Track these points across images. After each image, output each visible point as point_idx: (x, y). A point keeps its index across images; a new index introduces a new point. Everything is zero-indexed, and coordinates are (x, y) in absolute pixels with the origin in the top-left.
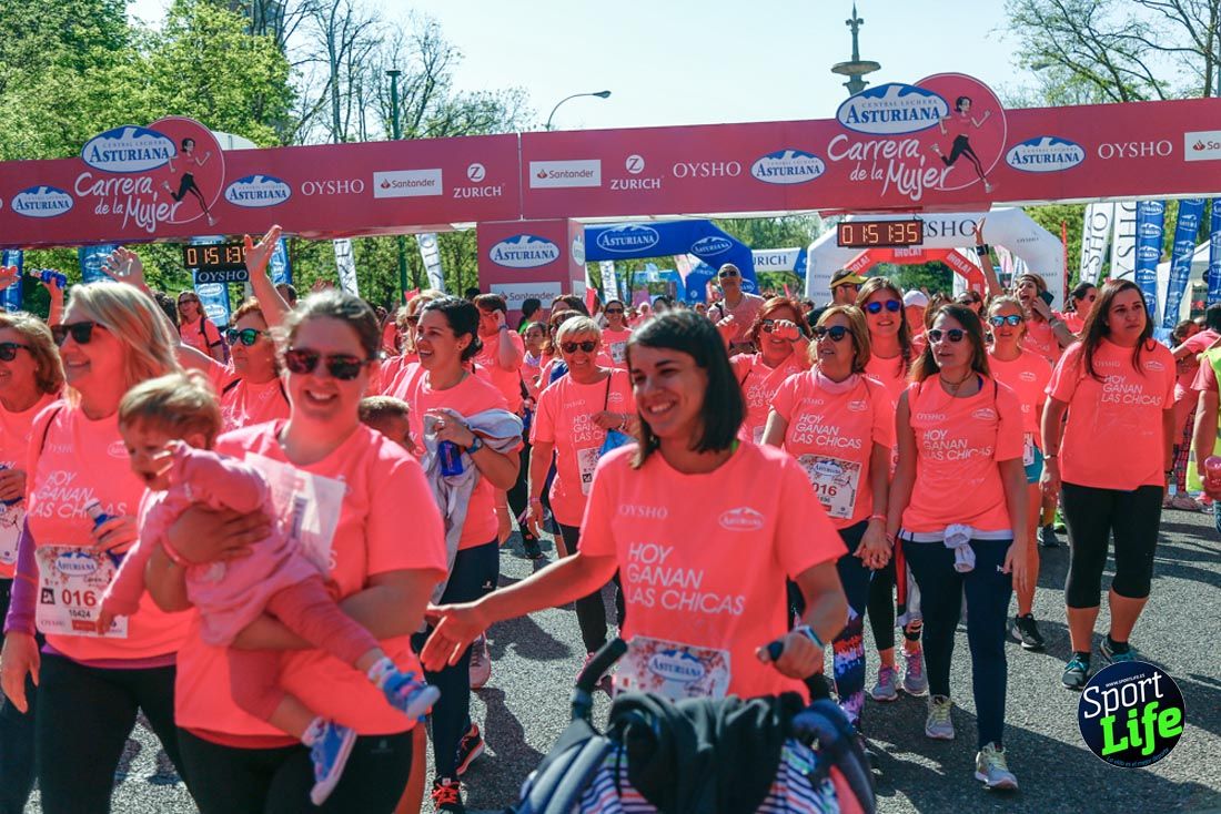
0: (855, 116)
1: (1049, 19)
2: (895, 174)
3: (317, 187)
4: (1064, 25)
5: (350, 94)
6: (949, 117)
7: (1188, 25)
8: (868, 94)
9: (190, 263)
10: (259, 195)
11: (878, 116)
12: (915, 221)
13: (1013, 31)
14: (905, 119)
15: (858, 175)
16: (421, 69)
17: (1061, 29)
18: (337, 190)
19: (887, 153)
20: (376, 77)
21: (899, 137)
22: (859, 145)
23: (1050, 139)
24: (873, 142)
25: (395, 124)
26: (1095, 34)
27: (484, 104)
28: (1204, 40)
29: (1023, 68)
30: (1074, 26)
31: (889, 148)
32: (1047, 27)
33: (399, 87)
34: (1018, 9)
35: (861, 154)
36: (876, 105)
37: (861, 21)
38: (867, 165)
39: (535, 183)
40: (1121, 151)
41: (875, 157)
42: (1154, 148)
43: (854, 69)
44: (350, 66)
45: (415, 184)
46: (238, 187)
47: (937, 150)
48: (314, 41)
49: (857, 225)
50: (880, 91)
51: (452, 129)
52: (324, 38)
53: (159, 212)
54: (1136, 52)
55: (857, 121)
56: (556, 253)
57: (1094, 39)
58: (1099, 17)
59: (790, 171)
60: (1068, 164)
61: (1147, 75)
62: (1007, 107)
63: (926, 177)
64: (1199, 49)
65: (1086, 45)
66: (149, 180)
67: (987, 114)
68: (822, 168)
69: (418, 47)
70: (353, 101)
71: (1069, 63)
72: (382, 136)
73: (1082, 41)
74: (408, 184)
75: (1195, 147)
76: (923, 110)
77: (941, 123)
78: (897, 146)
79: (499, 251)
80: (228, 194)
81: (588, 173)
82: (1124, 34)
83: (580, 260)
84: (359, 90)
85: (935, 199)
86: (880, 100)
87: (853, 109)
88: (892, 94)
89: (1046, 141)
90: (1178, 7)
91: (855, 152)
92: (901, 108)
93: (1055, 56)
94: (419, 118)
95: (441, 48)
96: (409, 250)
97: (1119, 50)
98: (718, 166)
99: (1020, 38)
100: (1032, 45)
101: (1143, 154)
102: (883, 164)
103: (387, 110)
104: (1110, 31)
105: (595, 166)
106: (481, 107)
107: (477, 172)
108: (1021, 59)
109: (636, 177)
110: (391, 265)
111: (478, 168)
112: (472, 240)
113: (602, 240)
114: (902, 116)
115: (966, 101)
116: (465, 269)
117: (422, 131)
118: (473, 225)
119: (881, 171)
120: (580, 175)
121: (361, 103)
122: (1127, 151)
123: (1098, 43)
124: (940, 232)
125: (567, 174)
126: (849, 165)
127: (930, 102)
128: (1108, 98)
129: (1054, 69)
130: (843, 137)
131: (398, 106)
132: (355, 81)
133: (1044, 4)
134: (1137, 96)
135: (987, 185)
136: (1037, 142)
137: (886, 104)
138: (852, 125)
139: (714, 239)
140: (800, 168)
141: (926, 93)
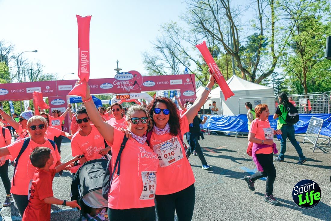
0: (118, 77)
1: (149, 62)
2: (125, 86)
3: (14, 91)
5: (22, 73)
7: (170, 64)
8: (120, 74)
10: (1, 93)
11: (122, 77)
12: (129, 95)
15: (119, 87)
16: (37, 69)
18: (18, 91)
20: (28, 70)
21: (125, 81)
22: (119, 82)
24: (121, 82)
25: (32, 78)
27: (50, 75)
28: (172, 66)
30: (152, 63)
31: (124, 83)
32: (148, 63)
33: (33, 72)
34: (144, 60)
37: (118, 62)
38: (120, 86)
39: (60, 89)
41: (121, 84)
43: (118, 70)
44: (22, 68)
47: (132, 83)
48: (14, 63)
49: (119, 96)
50: (122, 73)
51: (44, 80)
52: (17, 63)
54: (162, 68)
56: (64, 102)
57: (156, 65)
58: (156, 62)
59: (107, 87)
60: (153, 85)
62: (143, 76)
63: (130, 87)
67: (140, 77)
68: (112, 86)
69: (36, 65)
71: (152, 69)
72: (29, 81)
73: (154, 66)
74: (34, 90)
75: (172, 82)
76: (129, 77)
77: (132, 79)
79: (53, 102)
81: (70, 87)
82: (160, 65)
84: (24, 73)
85: (132, 91)
87: (117, 76)
88: (124, 74)
90: (168, 61)
91: (118, 83)
93: (150, 68)
94: (37, 78)
95: (41, 65)
97: (160, 67)
98: (94, 86)
99: (144, 65)
101: (164, 83)
102: (123, 85)
103: (30, 77)
106: (49, 76)
107: (48, 88)
108: (144, 68)
113: (73, 99)
114: (126, 77)
115: (136, 75)
117: (38, 80)
118: (48, 97)
120: (68, 88)
121: (24, 75)
124: (133, 96)
125: (66, 88)
126: (117, 86)
128: (158, 75)
129: (150, 70)
130: (116, 81)
131: (33, 75)
132: (23, 71)
133: (148, 60)
134: (163, 74)
135: (140, 89)
136: (148, 82)
137: (123, 75)
138: (117, 79)
139: (95, 99)
140: (108, 86)
141: (129, 74)
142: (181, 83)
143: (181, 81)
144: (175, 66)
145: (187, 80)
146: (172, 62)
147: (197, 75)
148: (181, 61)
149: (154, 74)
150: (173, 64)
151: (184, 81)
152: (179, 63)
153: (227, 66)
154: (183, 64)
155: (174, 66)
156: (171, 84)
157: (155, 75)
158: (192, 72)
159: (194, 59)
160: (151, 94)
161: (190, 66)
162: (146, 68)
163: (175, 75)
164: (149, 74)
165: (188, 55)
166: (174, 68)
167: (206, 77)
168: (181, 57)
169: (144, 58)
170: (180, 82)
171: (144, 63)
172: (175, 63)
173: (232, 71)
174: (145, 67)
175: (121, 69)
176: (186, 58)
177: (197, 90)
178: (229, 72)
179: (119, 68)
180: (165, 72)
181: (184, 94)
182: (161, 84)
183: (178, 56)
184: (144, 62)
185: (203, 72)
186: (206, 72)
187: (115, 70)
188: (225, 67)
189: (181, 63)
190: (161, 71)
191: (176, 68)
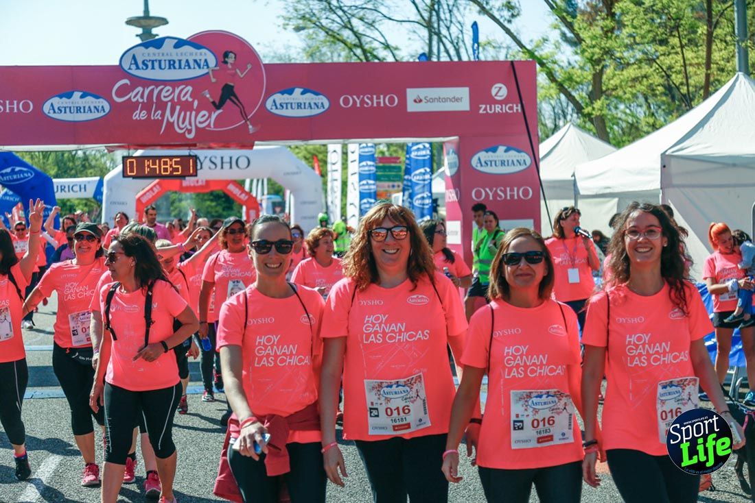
0: (136, 63)
2: (172, 115)
6: (218, 68)
7: (413, 2)
8: (149, 45)
11: (156, 64)
12: (190, 156)
14: (180, 68)
15: (140, 115)
19: (165, 97)
21: (175, 83)
22: (140, 89)
23: (301, 90)
24: (152, 87)
26: (342, 5)
28: (426, 15)
29: (285, 29)
31: (166, 93)
35: (142, 97)
36: (154, 54)
38: (147, 107)
40: (358, 102)
41: (155, 100)
42: (384, 101)
43: (145, 23)
47: (208, 96)
49: (140, 159)
50: (159, 43)
54: (374, 21)
55: (138, 68)
57: (340, 8)
59: (78, 110)
60: (317, 111)
61: (383, 41)
62: (266, 61)
63: (199, 119)
64: (422, 22)
65: (335, 13)
67: (249, 67)
68: (107, 108)
71: (322, 27)
73: (331, 10)
75: (415, 101)
77: (211, 73)
78: (173, 91)
82: (364, 6)
85: (206, 138)
86: (158, 50)
88: (168, 46)
89: (298, 91)
91: (137, 95)
92: (176, 59)
93: (311, 21)
97: (361, 19)
98: (11, 103)
100: (291, 10)
101: (375, 105)
102: (161, 105)
104: (352, 4)
108: (281, 21)
114: (177, 65)
115: (232, 56)
119: (159, 112)
122: (363, 102)
123: (343, 11)
126: (131, 106)
127: (201, 54)
128: (354, 60)
129: (310, 31)
130: (126, 81)
134: (376, 57)
135: (250, 127)
136: (290, 92)
137: (163, 55)
138: (134, 72)
140: (88, 108)
141: (198, 47)
142: (464, 106)
143: (464, 92)
144: (445, 15)
145: (494, 91)
147: (550, 65)
149: (332, 53)
150: (433, 5)
151: (480, 95)
153: (712, 25)
154: (478, 8)
155: (434, 13)
156: (412, 107)
157: (336, 60)
158: (529, 51)
161: (513, 16)
162: (290, 19)
163: (439, 63)
166: (436, 25)
167: (598, 77)
170: (457, 100)
173: (736, 50)
174: (284, 13)
175: (163, 21)
177: (543, 148)
178: (716, 56)
179: (151, 15)
180: (389, 42)
181: (474, 162)
182: (358, 105)
185: (583, 51)
186: (597, 50)
187: (129, 22)
188: (700, 32)
190: (370, 39)
191: (448, 28)
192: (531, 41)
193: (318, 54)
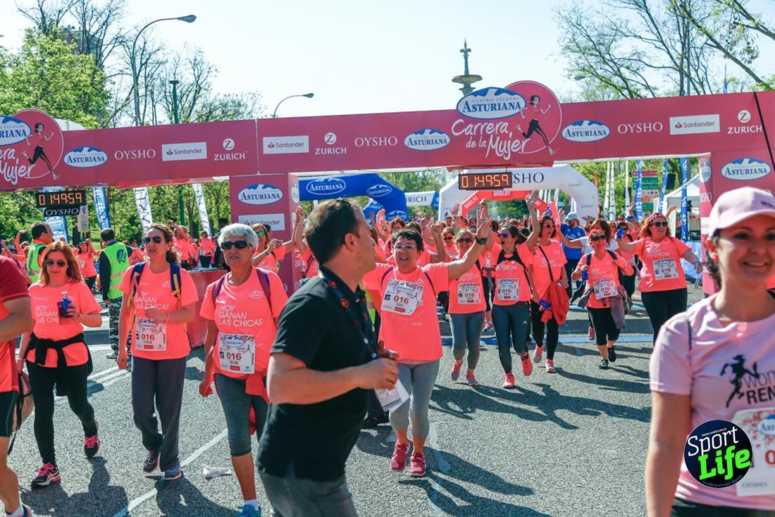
0: (468, 108)
1: (585, 48)
2: (494, 145)
3: (125, 154)
4: (594, 52)
5: (146, 96)
6: (527, 108)
7: (669, 53)
8: (476, 94)
9: (41, 204)
10: (87, 159)
11: (483, 108)
12: (506, 173)
13: (563, 56)
14: (500, 109)
15: (471, 144)
16: (192, 80)
17: (592, 55)
18: (137, 154)
19: (489, 131)
20: (163, 85)
21: (495, 121)
22: (471, 126)
23: (588, 122)
24: (480, 124)
25: (176, 114)
26: (613, 58)
27: (233, 102)
28: (678, 62)
29: (569, 78)
30: (600, 53)
31: (490, 128)
32: (584, 53)
33: (178, 91)
34: (566, 43)
36: (481, 100)
37: (470, 50)
38: (476, 138)
39: (267, 151)
40: (632, 129)
41: (481, 133)
42: (652, 127)
43: (466, 80)
44: (146, 78)
45: (189, 152)
46: (72, 154)
47: (519, 128)
48: (122, 62)
49: (465, 175)
51: (213, 118)
52: (129, 60)
53: (20, 171)
54: (638, 69)
55: (469, 110)
56: (281, 196)
57: (612, 61)
58: (615, 48)
59: (428, 142)
60: (600, 137)
61: (645, 83)
62: (562, 101)
63: (513, 146)
64: (675, 67)
65: (608, 65)
66: (13, 150)
67: (550, 106)
68: (449, 140)
69: (190, 66)
70: (148, 100)
71: (597, 76)
72: (168, 122)
73: (605, 62)
74: (184, 152)
75: (676, 126)
76: (510, 104)
77: (522, 112)
78: (495, 127)
79: (244, 194)
80: (66, 159)
81: (300, 144)
82: (631, 58)
83: (296, 200)
84: (152, 93)
86: (483, 98)
87: (467, 103)
88: (490, 94)
89: (586, 122)
90: (662, 42)
91: (469, 130)
92: (496, 103)
93: (589, 71)
94: (191, 111)
95: (204, 67)
96: (185, 195)
97: (628, 68)
98: (383, 139)
99: (567, 60)
101: (645, 130)
102: (486, 137)
103: (170, 106)
104: (622, 57)
105: (305, 139)
106: (231, 104)
107: (229, 144)
108: (568, 73)
109: (331, 146)
110: (174, 205)
111: (229, 142)
112: (226, 188)
113: (309, 187)
114: (497, 108)
115: (537, 99)
116: (222, 206)
117: (193, 118)
118: (227, 178)
119: (485, 142)
120: (295, 145)
121: (153, 101)
122: (635, 129)
123: (615, 63)
124: (521, 181)
125: (287, 145)
126: (465, 138)
127: (514, 99)
128: (622, 97)
129: (588, 79)
130: (461, 121)
131: (178, 102)
132: (150, 88)
133: (581, 40)
134: (639, 96)
135: (551, 150)
136: (580, 123)
137: (487, 100)
138: (466, 113)
139: (381, 186)
140: (433, 140)
141: (511, 93)
142: (715, 128)
143: (715, 118)
144: (693, 61)
145: (740, 116)
146: (679, 46)
148: (717, 38)
150: (684, 54)
152: (707, 50)
154: (723, 54)
155: (685, 60)
156: (674, 131)
157: (606, 99)
158: (765, 84)
159: (772, 32)
160: (591, 173)
161: (752, 57)
162: (573, 70)
163: (689, 96)
164: (586, 93)
165: (749, 17)
166: (686, 70)
168: (718, 24)
169: (567, 33)
170: (710, 124)
171: (568, 52)
172: (692, 50)
174: (568, 67)
175: (479, 78)
176: (738, 27)
179: (470, 74)
180: (650, 84)
181: (724, 171)
183: (706, 21)
184: (568, 47)
187: (455, 80)
189: (719, 46)
190: (633, 83)
191: (696, 71)
192: (763, 77)
193: (593, 96)
